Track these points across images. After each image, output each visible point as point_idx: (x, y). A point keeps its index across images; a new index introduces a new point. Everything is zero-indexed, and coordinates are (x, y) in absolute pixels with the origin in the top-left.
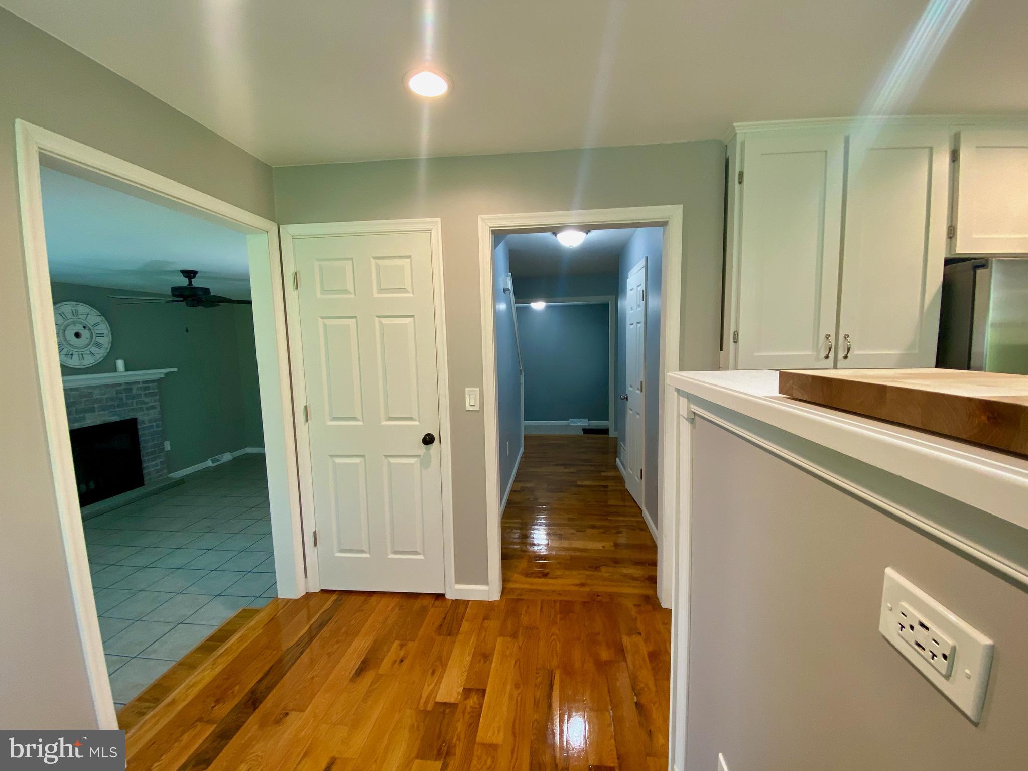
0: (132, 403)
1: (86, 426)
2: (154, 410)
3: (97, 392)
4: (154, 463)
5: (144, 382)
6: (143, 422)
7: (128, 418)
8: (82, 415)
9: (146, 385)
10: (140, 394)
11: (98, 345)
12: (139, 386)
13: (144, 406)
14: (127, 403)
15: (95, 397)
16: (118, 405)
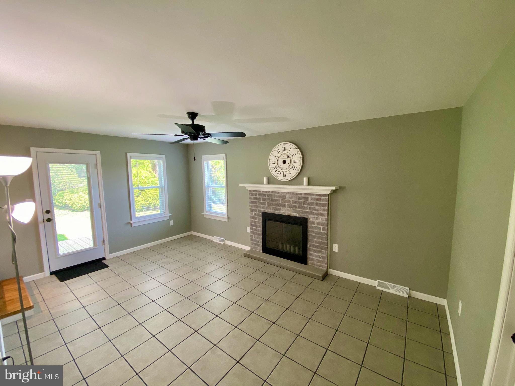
0: (307, 208)
1: (281, 214)
2: (322, 217)
3: (287, 196)
4: (317, 254)
5: (318, 195)
6: (313, 223)
7: (303, 216)
8: (279, 207)
9: (319, 197)
10: (313, 203)
11: (294, 168)
12: (313, 197)
13: (315, 212)
14: (304, 207)
15: (287, 199)
16: (298, 207)
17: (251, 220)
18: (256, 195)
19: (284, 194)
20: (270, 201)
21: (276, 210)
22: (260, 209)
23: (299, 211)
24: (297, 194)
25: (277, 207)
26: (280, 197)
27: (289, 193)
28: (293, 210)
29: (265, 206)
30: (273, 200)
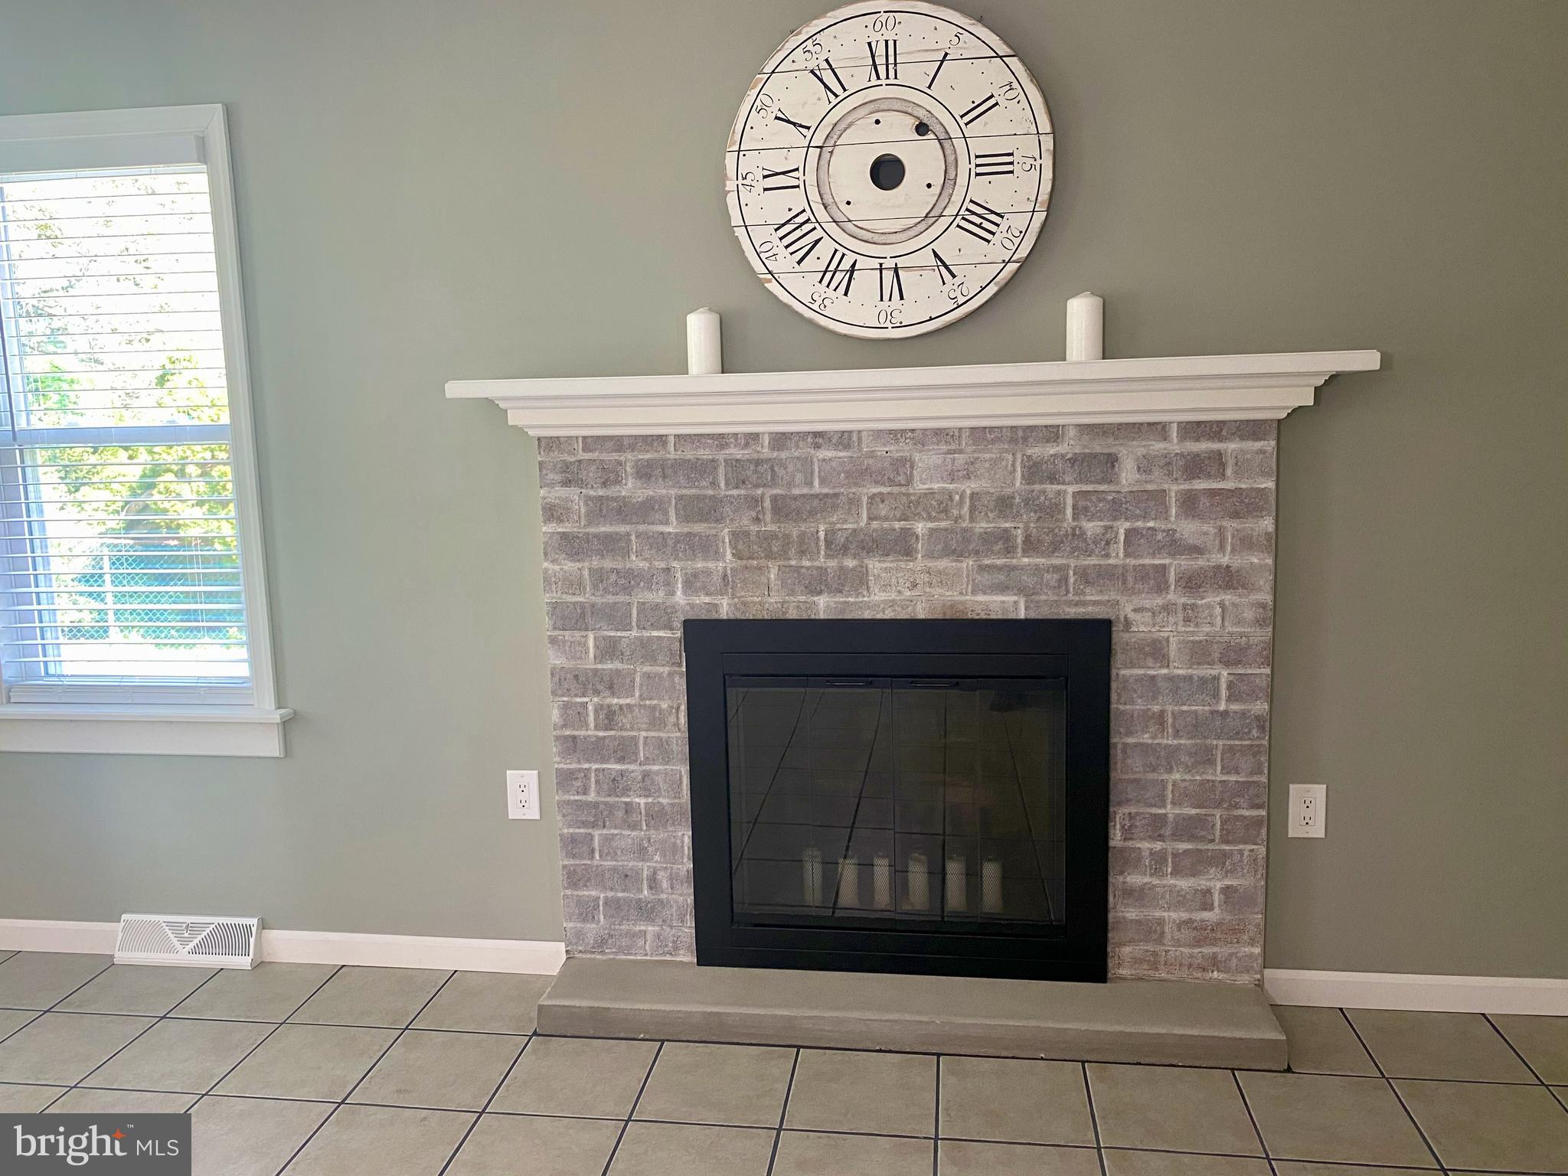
0: (1106, 541)
1: (867, 615)
2: (1228, 597)
3: (927, 460)
4: (1184, 884)
5: (1194, 429)
6: (1157, 651)
7: (1072, 612)
8: (850, 563)
9: (1204, 446)
10: (1160, 496)
11: (980, 221)
12: (1158, 446)
13: (1175, 565)
14: (1078, 534)
15: (920, 487)
16: (1027, 539)
17: (566, 707)
18: (617, 482)
19: (896, 450)
20: (757, 520)
21: (820, 593)
22: (657, 596)
23: (1037, 570)
24: (1013, 441)
25: (832, 564)
26: (859, 473)
27: (940, 434)
28: (982, 569)
29: (711, 565)
30: (782, 509)
